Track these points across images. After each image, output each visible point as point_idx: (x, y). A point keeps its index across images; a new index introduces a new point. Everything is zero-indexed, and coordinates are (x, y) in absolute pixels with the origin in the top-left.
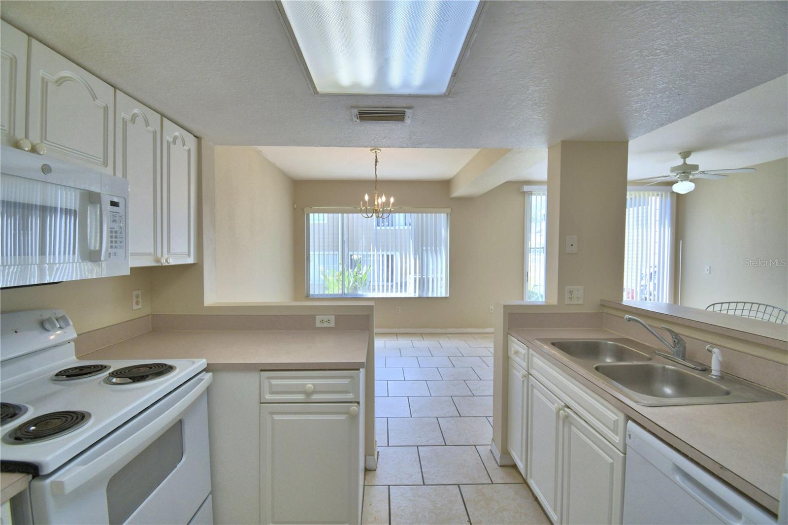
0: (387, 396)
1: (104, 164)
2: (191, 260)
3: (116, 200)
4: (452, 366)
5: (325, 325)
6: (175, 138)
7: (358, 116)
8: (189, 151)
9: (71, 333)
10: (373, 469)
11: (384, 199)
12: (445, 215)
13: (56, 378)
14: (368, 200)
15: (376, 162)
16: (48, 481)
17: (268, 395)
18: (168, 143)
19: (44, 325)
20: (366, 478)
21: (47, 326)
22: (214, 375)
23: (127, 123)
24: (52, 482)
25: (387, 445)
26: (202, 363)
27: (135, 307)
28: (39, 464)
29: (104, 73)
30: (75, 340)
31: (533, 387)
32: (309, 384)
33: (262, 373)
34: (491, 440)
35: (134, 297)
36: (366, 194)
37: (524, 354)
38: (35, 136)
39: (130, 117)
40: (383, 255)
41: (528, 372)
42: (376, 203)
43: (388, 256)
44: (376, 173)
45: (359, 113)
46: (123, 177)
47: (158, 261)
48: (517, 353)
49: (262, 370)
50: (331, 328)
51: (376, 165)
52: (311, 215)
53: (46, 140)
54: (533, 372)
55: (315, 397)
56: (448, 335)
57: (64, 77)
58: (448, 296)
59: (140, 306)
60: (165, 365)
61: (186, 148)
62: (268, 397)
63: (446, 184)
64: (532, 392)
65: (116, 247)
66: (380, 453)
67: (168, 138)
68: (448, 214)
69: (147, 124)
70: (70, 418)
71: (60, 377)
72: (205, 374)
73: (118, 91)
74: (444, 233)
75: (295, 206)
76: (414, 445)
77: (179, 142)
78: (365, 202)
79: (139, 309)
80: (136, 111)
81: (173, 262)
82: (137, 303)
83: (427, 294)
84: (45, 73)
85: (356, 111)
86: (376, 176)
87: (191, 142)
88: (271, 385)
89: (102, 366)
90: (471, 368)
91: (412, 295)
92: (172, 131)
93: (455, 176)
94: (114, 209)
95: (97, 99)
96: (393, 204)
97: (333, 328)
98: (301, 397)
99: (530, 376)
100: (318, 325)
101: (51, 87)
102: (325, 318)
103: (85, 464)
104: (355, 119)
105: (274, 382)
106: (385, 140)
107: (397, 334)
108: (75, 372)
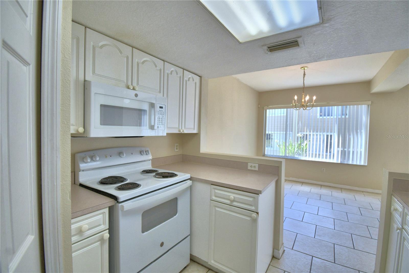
0: (301, 221)
1: (159, 92)
2: (195, 131)
3: (161, 106)
4: (361, 215)
5: (253, 169)
6: (189, 78)
7: (269, 50)
8: (196, 83)
9: (150, 157)
10: (277, 258)
11: (307, 98)
12: (366, 106)
13: (142, 172)
14: (297, 99)
15: (304, 75)
16: (120, 204)
17: (214, 197)
18: (186, 81)
19: (141, 153)
20: (272, 261)
21: (142, 153)
22: (192, 182)
23: (169, 75)
24: (121, 205)
25: (292, 248)
26: (188, 176)
27: (176, 150)
28: (118, 197)
29: (159, 56)
30: (151, 160)
31: (404, 239)
32: (232, 196)
33: (212, 185)
34: (373, 271)
35: (176, 146)
36: (296, 96)
37: (401, 212)
38: (135, 84)
39: (170, 72)
40: (323, 135)
41: (402, 227)
42: (303, 101)
43: (327, 136)
44: (304, 82)
45: (268, 48)
46: (167, 97)
47: (180, 131)
48: (396, 210)
49: (212, 184)
50: (256, 171)
51: (304, 77)
52: (268, 111)
53: (138, 85)
54: (406, 227)
55: (235, 204)
56: (364, 193)
57: (144, 61)
58: (366, 164)
59: (178, 150)
60: (174, 173)
61: (194, 82)
62: (214, 198)
63: (368, 84)
64: (403, 243)
65: (161, 124)
66: (285, 251)
67: (185, 79)
68: (368, 106)
69: (177, 74)
70: (135, 185)
71: (144, 173)
72: (189, 181)
73: (165, 62)
74: (365, 119)
75: (259, 106)
76: (311, 255)
77: (191, 79)
78: (295, 101)
79: (177, 151)
80: (172, 69)
81: (186, 132)
82: (177, 149)
83: (347, 162)
84: (138, 60)
85: (266, 48)
86: (304, 84)
87: (197, 79)
88: (215, 192)
89: (156, 170)
90: (377, 219)
91: (335, 161)
92: (188, 75)
93: (374, 77)
94: (161, 109)
95: (157, 67)
96: (315, 100)
97: (257, 171)
98: (228, 202)
99: (403, 230)
100: (249, 168)
101: (140, 65)
102: (253, 165)
103: (133, 202)
104: (267, 52)
105: (217, 191)
106: (293, 61)
107: (321, 186)
108: (148, 171)
